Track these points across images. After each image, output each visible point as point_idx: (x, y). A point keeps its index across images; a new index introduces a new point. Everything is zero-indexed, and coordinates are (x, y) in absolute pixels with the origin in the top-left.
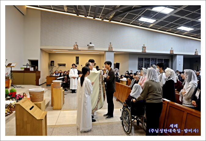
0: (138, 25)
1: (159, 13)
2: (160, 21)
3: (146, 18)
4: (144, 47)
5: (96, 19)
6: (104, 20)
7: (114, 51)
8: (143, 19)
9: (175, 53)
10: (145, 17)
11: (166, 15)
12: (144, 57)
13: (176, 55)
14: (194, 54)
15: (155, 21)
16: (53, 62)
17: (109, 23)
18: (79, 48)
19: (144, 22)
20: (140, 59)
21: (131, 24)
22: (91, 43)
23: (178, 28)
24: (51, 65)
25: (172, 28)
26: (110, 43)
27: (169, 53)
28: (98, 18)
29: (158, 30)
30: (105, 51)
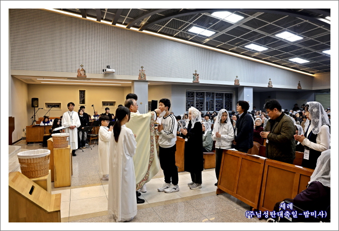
0: (187, 39)
1: (222, 21)
2: (221, 33)
3: (201, 27)
4: (196, 75)
5: (117, 25)
6: (132, 28)
7: (147, 81)
8: (195, 30)
9: (241, 84)
10: (199, 27)
11: (231, 25)
12: (195, 90)
13: (243, 87)
14: (266, 86)
15: (214, 33)
16: (37, 99)
17: (140, 33)
18: (87, 74)
19: (196, 34)
20: (189, 94)
21: (175, 37)
22: (108, 67)
23: (246, 47)
24: (33, 106)
25: (237, 45)
26: (142, 67)
27: (232, 83)
28: (121, 23)
29: (218, 48)
30: (133, 81)
